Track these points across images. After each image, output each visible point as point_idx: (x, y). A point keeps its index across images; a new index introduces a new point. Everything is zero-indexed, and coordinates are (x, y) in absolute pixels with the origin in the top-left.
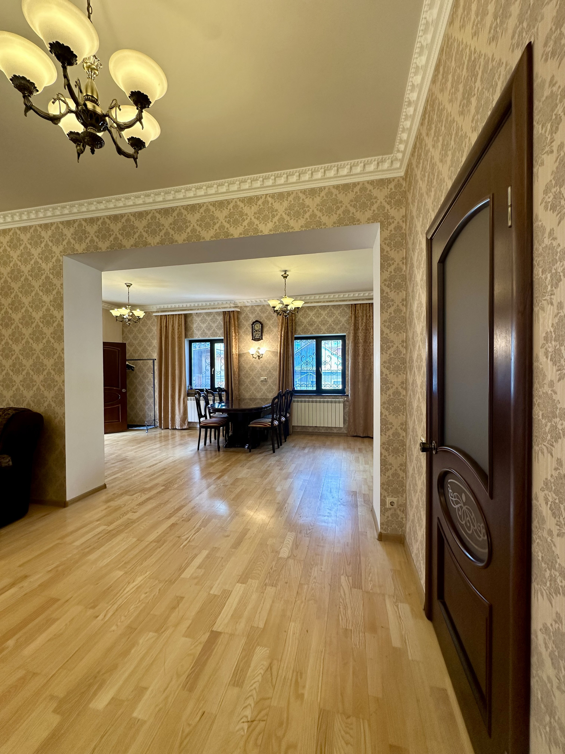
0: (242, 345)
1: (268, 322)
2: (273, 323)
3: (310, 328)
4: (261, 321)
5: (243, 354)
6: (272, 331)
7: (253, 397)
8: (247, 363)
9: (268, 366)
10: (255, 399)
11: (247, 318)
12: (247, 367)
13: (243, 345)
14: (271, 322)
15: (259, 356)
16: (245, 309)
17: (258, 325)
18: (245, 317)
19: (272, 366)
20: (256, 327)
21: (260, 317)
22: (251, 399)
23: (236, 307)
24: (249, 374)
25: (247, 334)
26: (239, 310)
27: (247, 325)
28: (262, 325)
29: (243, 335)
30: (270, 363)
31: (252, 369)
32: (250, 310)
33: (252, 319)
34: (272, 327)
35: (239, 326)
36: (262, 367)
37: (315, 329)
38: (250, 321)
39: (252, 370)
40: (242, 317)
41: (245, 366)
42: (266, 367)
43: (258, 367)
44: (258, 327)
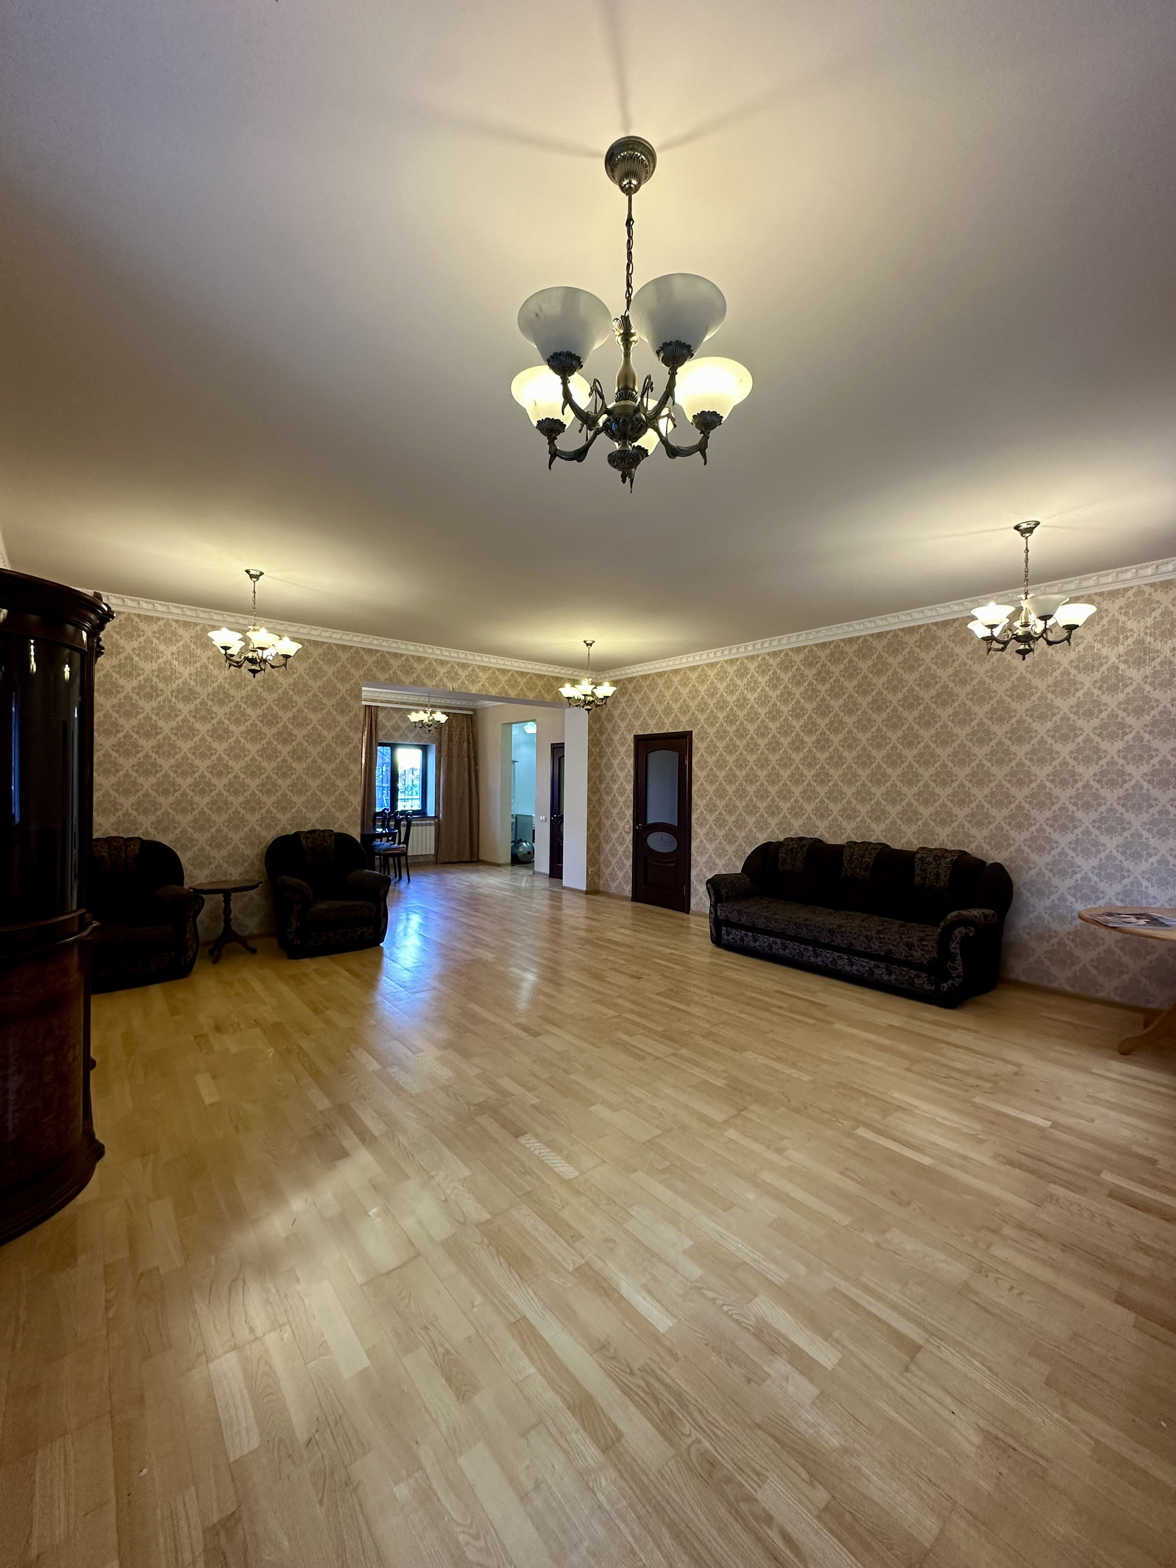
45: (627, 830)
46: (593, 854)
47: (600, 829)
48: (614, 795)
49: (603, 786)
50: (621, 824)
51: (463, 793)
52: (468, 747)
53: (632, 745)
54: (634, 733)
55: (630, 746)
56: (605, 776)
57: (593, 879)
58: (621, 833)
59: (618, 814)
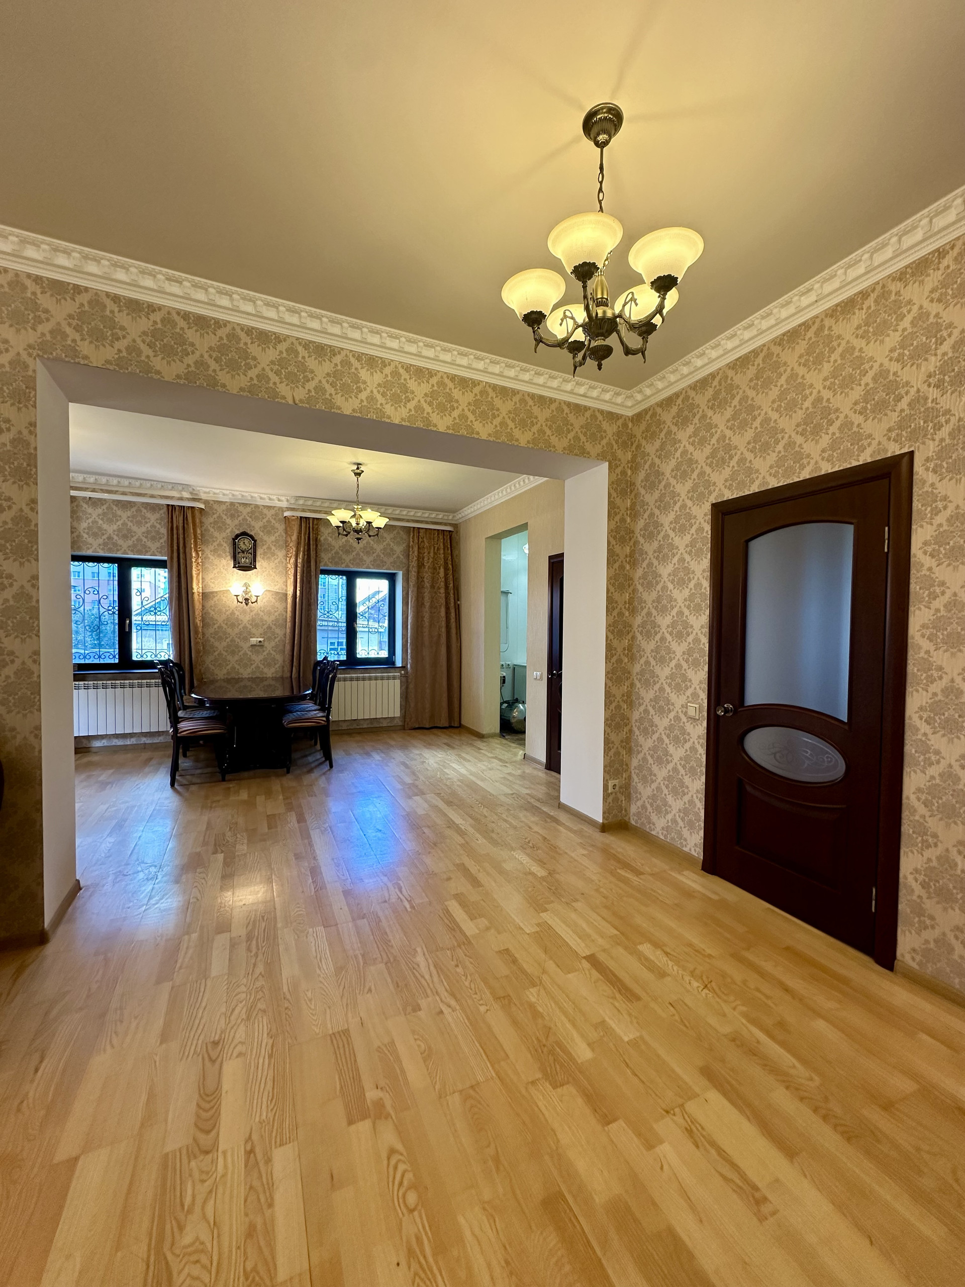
0: (209, 577)
1: (265, 538)
2: (277, 541)
3: (344, 557)
4: (252, 533)
5: (212, 593)
6: (273, 554)
7: (233, 675)
8: (220, 612)
9: (266, 618)
10: (238, 680)
11: (220, 525)
12: (221, 619)
13: (211, 575)
14: (273, 538)
15: (247, 600)
16: (215, 506)
17: (246, 541)
18: (215, 522)
19: (273, 618)
20: (241, 543)
21: (249, 526)
22: (228, 681)
23: (194, 500)
24: (225, 633)
25: (219, 556)
26: (203, 506)
27: (222, 539)
28: (255, 541)
29: (212, 557)
30: (269, 613)
31: (232, 622)
32: (228, 510)
33: (233, 527)
34: (273, 548)
35: (202, 540)
36: (253, 620)
37: (354, 559)
38: (228, 531)
39: (233, 626)
40: (208, 521)
41: (216, 617)
42: (262, 620)
43: (246, 619)
44: (245, 544)
45: (691, 712)
46: (617, 754)
47: (631, 705)
48: (663, 639)
49: (638, 620)
50: (678, 700)
51: (439, 635)
52: (446, 575)
53: (708, 528)
54: (713, 499)
55: (700, 530)
56: (642, 601)
57: (616, 800)
58: (677, 718)
59: (672, 677)
